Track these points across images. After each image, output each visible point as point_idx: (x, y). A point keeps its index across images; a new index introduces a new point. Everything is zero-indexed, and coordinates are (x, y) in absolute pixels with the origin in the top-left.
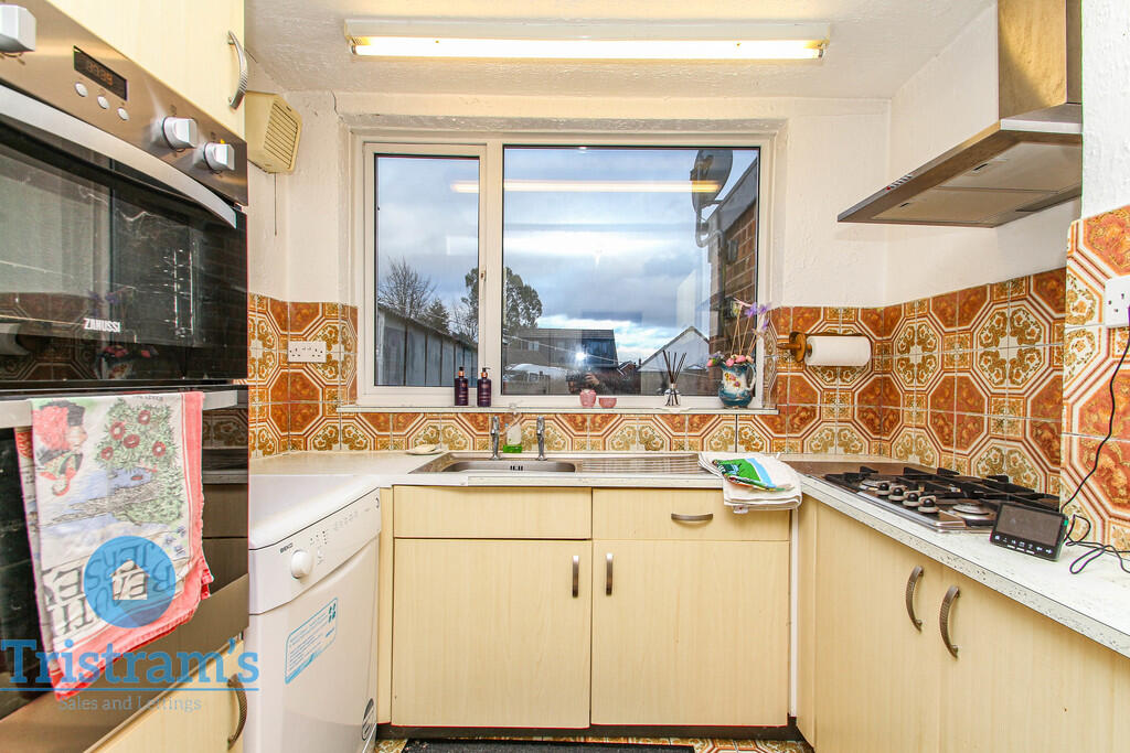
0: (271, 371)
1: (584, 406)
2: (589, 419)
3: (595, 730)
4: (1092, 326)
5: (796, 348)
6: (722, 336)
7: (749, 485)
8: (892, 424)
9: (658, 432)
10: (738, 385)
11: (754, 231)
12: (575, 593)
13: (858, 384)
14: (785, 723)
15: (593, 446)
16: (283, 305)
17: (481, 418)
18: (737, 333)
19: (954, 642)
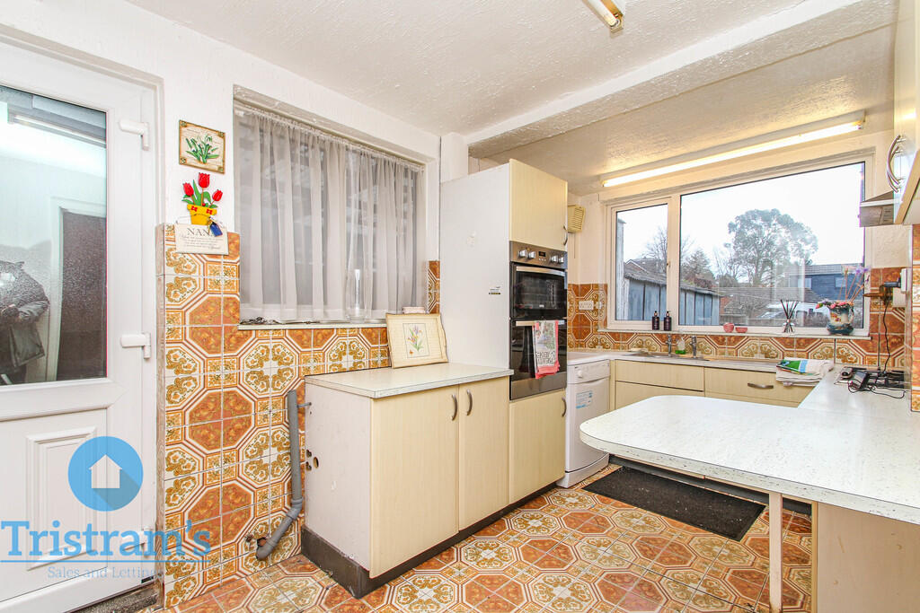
0: (572, 314)
1: (726, 332)
2: (727, 338)
5: (882, 296)
9: (773, 348)
10: (839, 320)
15: (730, 354)
16: (577, 286)
17: (664, 336)
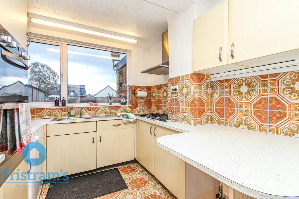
1: (91, 106)
2: (92, 108)
3: (98, 169)
4: (170, 92)
5: (134, 93)
6: (120, 90)
7: (127, 118)
8: (151, 107)
9: (108, 110)
10: (124, 100)
11: (126, 69)
12: (93, 142)
13: (145, 100)
14: (134, 159)
15: (93, 114)
17: (63, 109)
18: (123, 90)
19: (155, 134)
